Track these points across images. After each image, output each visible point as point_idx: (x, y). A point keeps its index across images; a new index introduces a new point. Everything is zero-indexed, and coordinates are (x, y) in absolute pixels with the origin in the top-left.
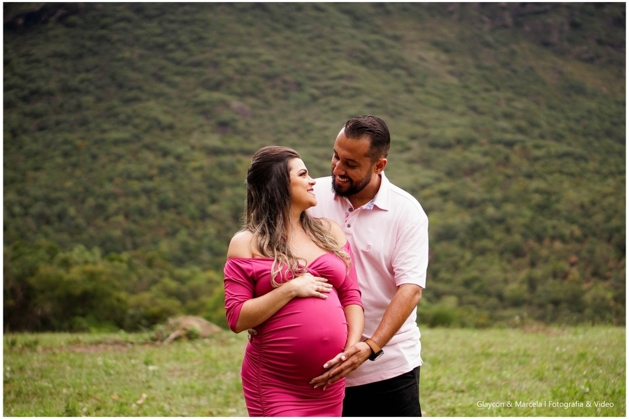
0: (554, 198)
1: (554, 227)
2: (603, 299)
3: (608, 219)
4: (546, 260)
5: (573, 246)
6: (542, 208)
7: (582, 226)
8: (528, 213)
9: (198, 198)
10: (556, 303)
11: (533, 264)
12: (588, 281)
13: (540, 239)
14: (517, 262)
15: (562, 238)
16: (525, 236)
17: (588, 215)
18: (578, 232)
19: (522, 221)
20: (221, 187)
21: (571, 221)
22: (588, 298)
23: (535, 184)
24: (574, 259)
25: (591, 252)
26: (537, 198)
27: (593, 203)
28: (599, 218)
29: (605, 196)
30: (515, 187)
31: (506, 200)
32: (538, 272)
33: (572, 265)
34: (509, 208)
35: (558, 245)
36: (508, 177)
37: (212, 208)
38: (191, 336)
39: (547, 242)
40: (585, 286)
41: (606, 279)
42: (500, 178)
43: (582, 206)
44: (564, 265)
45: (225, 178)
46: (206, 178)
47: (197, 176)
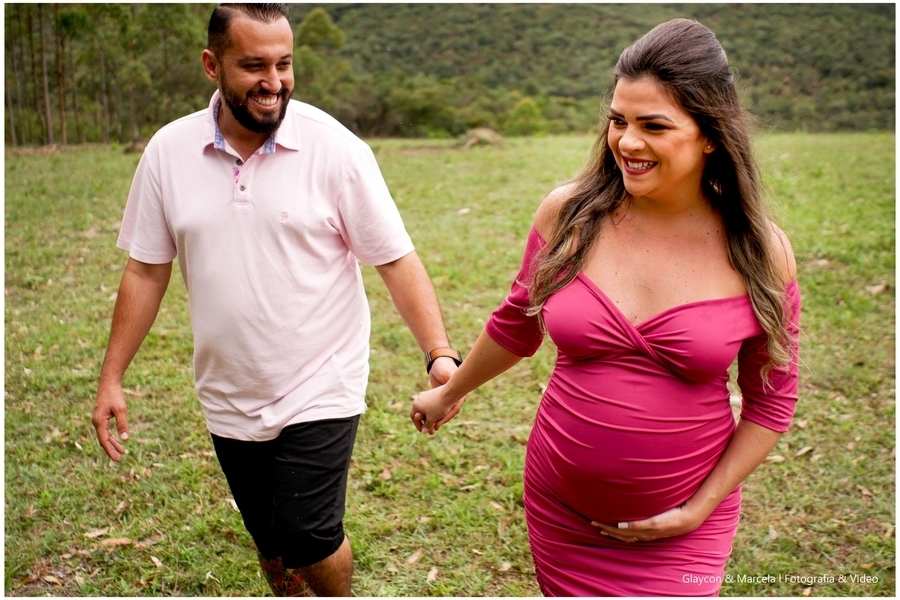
0: (772, 34)
1: (773, 56)
2: (807, 109)
3: (814, 49)
4: (766, 81)
5: (787, 70)
6: (764, 41)
7: (794, 55)
8: (753, 45)
9: (507, 36)
10: (772, 112)
11: (756, 83)
12: (796, 96)
13: (762, 64)
14: (743, 81)
15: (780, 65)
16: (751, 63)
17: (800, 47)
18: (790, 58)
19: (749, 51)
20: (523, 27)
21: (786, 51)
22: (796, 109)
23: (760, 23)
24: (787, 79)
25: (800, 74)
26: (761, 34)
27: (803, 37)
28: (807, 48)
29: (812, 31)
30: (745, 26)
31: (738, 35)
32: (760, 90)
33: (786, 83)
34: (739, 41)
35: (776, 69)
36: (740, 17)
37: (518, 44)
38: (481, 143)
39: (767, 67)
40: (794, 100)
41: (809, 94)
42: (734, 18)
43: (795, 40)
44: (779, 85)
45: (527, 21)
46: (513, 21)
47: (506, 19)
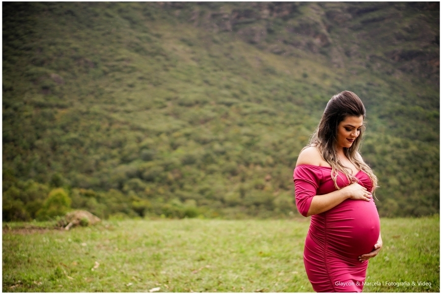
0: (256, 139)
1: (256, 157)
2: (286, 202)
3: (290, 153)
4: (251, 178)
5: (268, 169)
6: (249, 145)
7: (273, 157)
8: (240, 148)
9: (29, 135)
10: (257, 204)
11: (243, 180)
12: (276, 191)
13: (247, 164)
14: (233, 178)
15: (261, 164)
16: (238, 163)
17: (277, 150)
18: (271, 160)
19: (237, 153)
20: (44, 129)
21: (267, 153)
22: (277, 202)
23: (245, 130)
24: (268, 177)
25: (279, 173)
26: (246, 139)
27: (281, 142)
28: (284, 151)
29: (288, 138)
30: (232, 132)
31: (226, 140)
32: (246, 185)
33: (267, 180)
34: (228, 145)
35: (259, 168)
36: (228, 125)
37: (38, 142)
39: (252, 166)
40: (275, 194)
41: (287, 189)
42: (223, 126)
43: (274, 144)
44: (262, 181)
45: (47, 123)
46: (34, 123)
47: (28, 121)
